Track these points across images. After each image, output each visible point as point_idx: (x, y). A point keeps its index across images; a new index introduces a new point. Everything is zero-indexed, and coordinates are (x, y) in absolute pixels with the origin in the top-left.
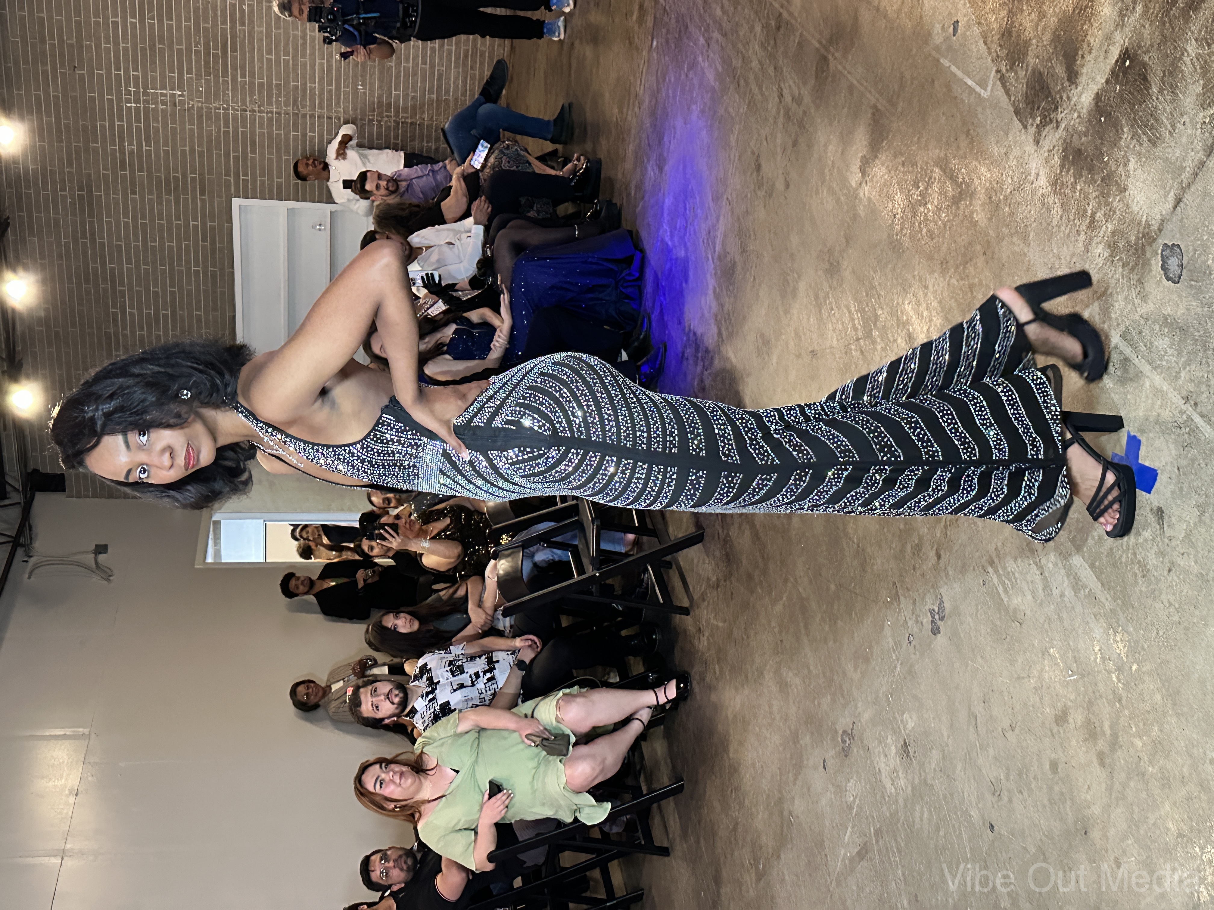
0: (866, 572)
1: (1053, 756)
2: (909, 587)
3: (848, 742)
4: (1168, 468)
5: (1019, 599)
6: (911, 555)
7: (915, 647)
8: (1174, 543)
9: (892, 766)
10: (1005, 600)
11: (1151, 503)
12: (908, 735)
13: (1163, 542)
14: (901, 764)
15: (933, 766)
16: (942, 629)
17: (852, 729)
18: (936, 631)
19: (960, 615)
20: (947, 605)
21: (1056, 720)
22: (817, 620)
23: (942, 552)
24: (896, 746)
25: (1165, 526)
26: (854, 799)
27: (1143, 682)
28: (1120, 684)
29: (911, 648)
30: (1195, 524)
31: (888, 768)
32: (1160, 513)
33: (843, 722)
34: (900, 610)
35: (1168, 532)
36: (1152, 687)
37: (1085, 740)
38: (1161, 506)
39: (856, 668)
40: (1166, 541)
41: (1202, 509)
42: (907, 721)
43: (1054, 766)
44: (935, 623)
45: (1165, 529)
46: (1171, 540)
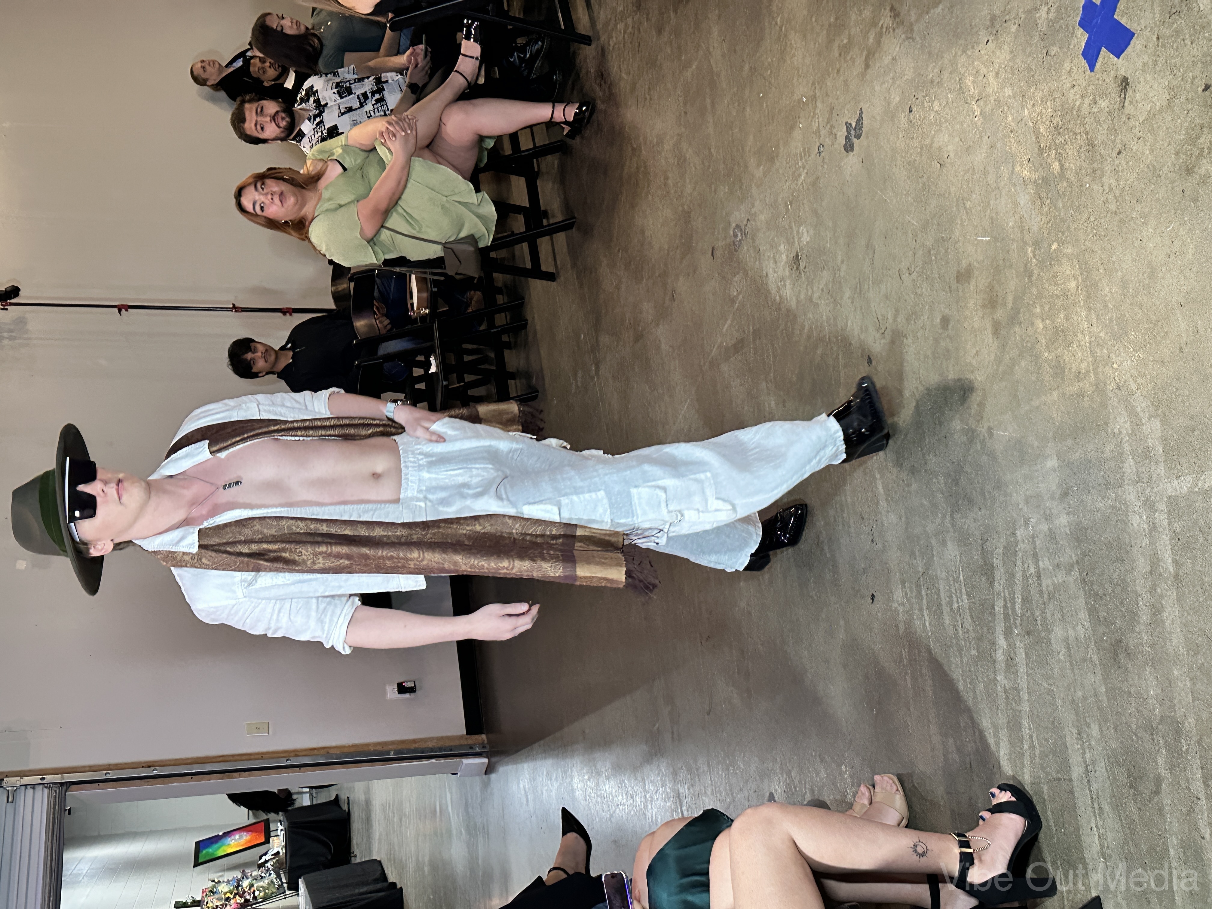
0: (785, 61)
1: (947, 311)
2: (829, 92)
3: (739, 237)
4: (1147, 33)
5: (946, 138)
6: (837, 54)
7: (824, 158)
8: (1132, 122)
9: (780, 273)
11: (1117, 70)
12: (802, 249)
13: (1119, 120)
14: (791, 275)
15: (821, 286)
16: (856, 147)
17: (746, 226)
18: (849, 147)
19: (877, 138)
20: (867, 124)
21: (957, 276)
23: (871, 63)
24: (787, 256)
25: (1127, 100)
26: (738, 294)
27: (1060, 264)
28: (1034, 260)
30: (1161, 108)
31: (775, 275)
32: (1125, 83)
33: (738, 216)
34: (815, 114)
35: (1129, 108)
36: (1068, 272)
37: (984, 306)
38: (1128, 76)
39: (759, 165)
40: (1124, 118)
41: (1173, 91)
42: (803, 233)
43: (945, 321)
44: (850, 139)
45: (1126, 104)
46: (1129, 118)
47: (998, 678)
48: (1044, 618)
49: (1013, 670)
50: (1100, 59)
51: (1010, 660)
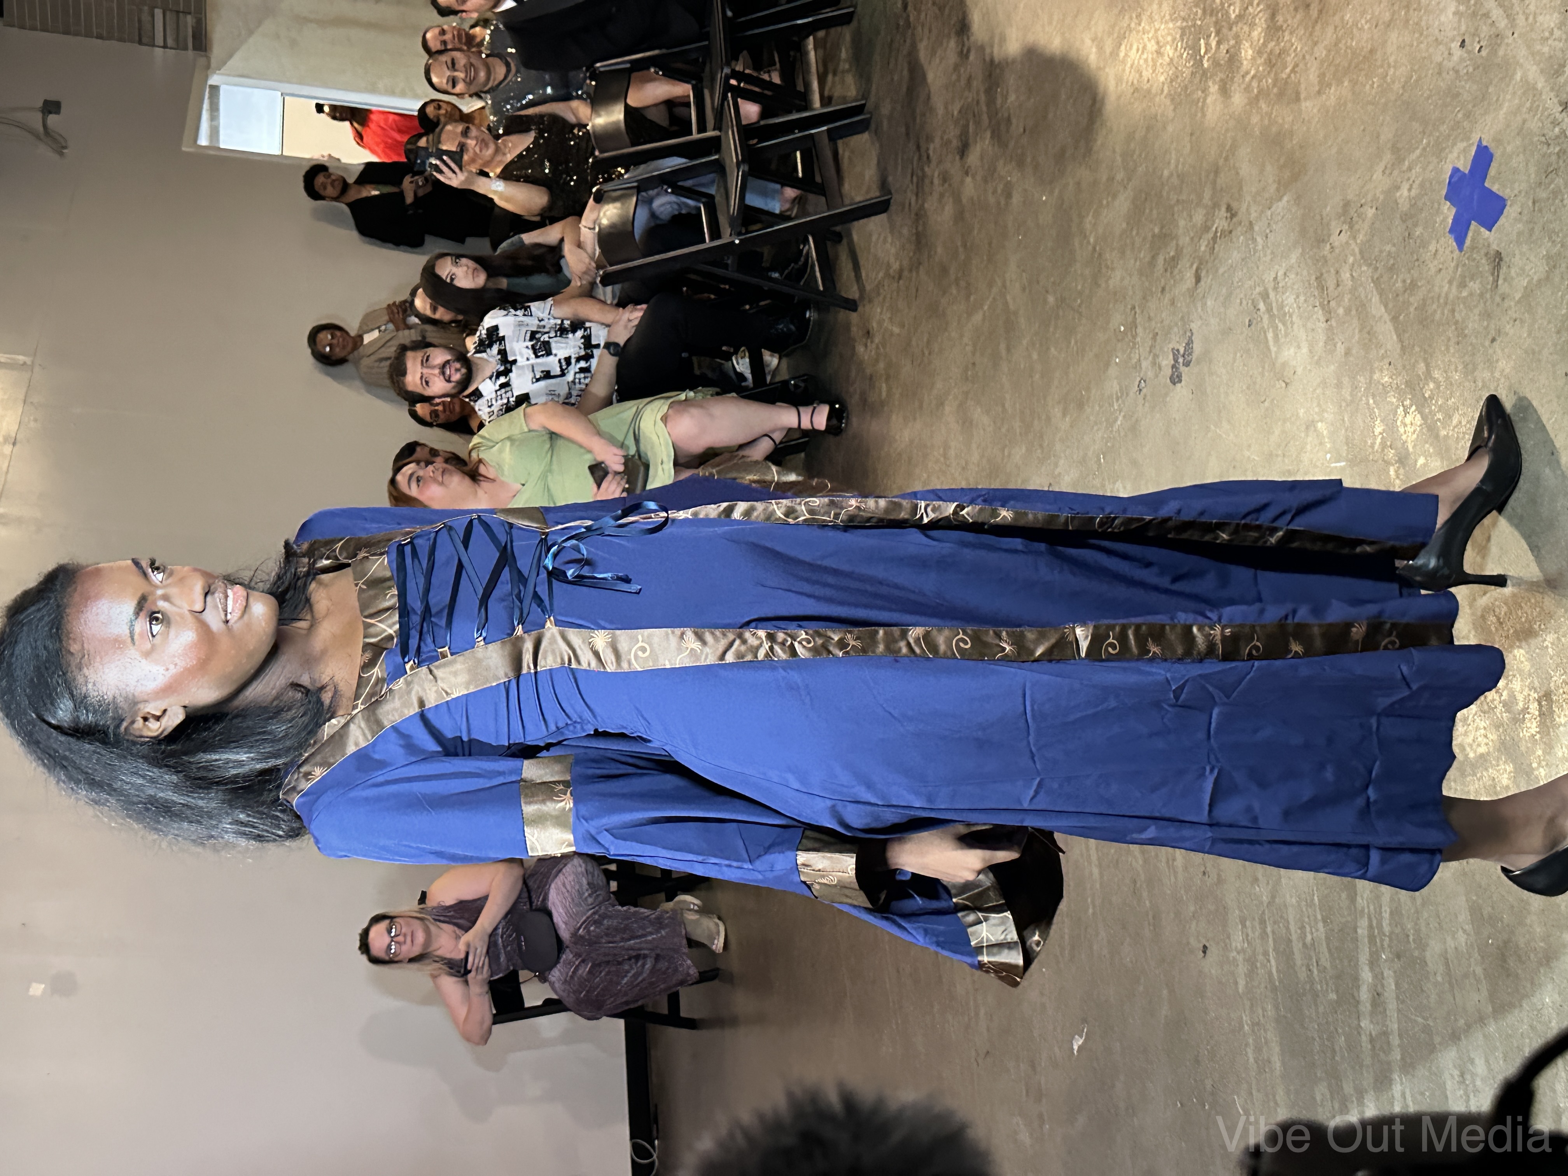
0: (1099, 286)
2: (1152, 315)
4: (1521, 198)
5: (1292, 350)
6: (1162, 270)
7: (1145, 395)
8: (1506, 303)
10: (1274, 349)
11: (1489, 246)
13: (1493, 302)
16: (1185, 377)
18: (1176, 379)
19: (1211, 361)
20: (1197, 347)
22: (1025, 342)
23: (1203, 274)
25: (1501, 277)
28: (1398, 482)
29: (1141, 397)
30: (1539, 281)
32: (1497, 259)
34: (1134, 344)
35: (1503, 287)
38: (1501, 250)
39: (1064, 414)
40: (1498, 299)
41: (1552, 261)
44: (1177, 369)
45: (1500, 282)
46: (1503, 299)
47: (1362, 1025)
48: (1417, 931)
49: (1381, 1009)
50: (1470, 234)
51: (1377, 996)
